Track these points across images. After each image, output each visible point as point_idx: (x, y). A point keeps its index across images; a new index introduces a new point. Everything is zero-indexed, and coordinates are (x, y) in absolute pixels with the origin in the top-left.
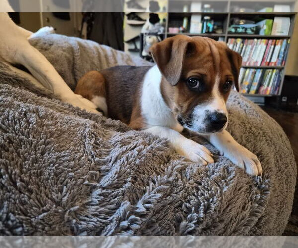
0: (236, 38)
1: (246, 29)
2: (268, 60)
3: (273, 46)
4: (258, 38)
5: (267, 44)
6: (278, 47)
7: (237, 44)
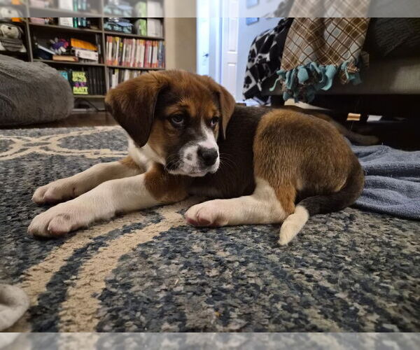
0: (114, 36)
1: (122, 27)
2: (150, 62)
3: (151, 48)
4: (136, 38)
5: (146, 45)
6: (155, 49)
7: (116, 43)
